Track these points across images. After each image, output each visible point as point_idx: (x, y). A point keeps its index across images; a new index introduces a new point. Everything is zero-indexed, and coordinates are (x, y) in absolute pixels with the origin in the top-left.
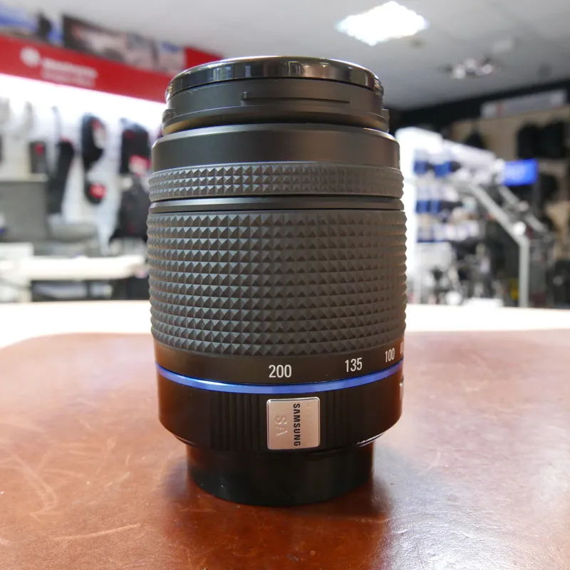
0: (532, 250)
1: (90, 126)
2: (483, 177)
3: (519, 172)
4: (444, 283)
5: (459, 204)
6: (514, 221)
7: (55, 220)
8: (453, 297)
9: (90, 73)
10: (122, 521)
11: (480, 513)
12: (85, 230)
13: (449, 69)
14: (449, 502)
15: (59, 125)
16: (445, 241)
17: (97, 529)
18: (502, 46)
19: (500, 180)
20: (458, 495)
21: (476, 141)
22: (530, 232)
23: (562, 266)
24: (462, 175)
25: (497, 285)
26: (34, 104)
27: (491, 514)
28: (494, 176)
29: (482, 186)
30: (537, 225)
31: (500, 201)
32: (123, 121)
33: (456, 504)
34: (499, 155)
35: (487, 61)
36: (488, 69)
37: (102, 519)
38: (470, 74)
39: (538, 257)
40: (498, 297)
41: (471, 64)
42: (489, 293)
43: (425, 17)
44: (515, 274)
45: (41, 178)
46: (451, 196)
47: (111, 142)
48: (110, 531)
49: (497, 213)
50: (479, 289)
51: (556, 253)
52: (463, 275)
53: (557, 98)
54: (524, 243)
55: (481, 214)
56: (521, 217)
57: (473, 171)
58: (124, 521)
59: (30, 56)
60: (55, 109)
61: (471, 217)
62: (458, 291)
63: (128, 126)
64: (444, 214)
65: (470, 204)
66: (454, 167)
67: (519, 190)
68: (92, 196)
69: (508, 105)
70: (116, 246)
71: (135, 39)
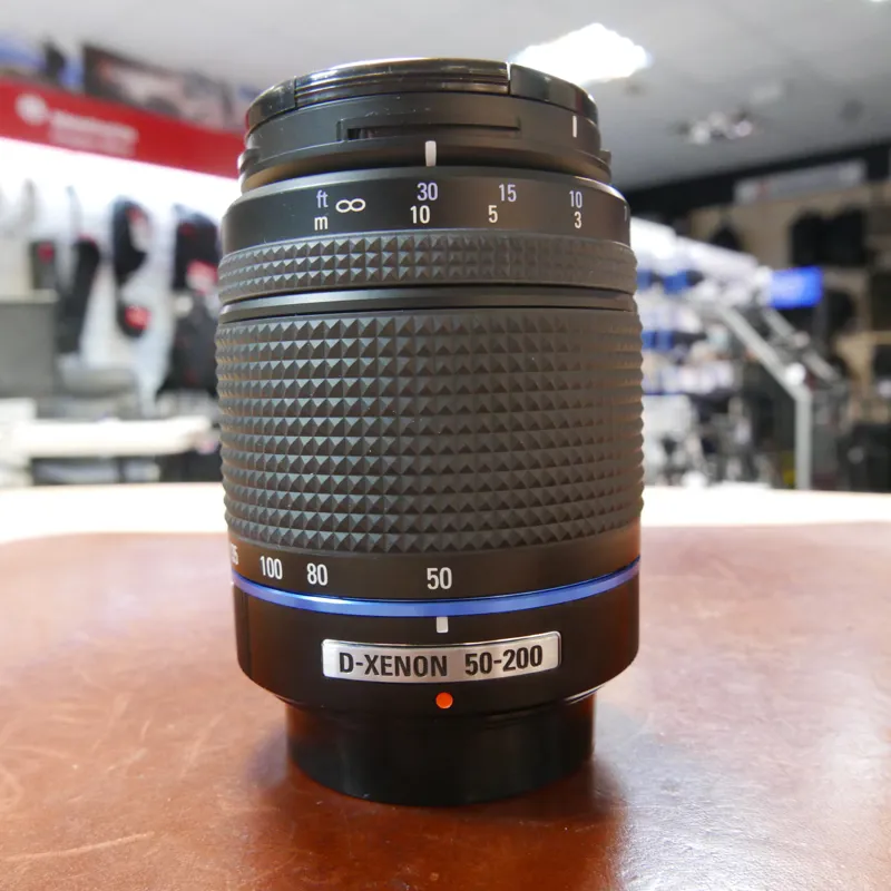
0: (815, 408)
1: (126, 217)
2: (739, 295)
3: (794, 286)
4: (679, 459)
5: (701, 337)
6: (787, 362)
7: (68, 364)
8: (695, 481)
9: (127, 134)
10: (123, 829)
11: (712, 808)
12: (117, 379)
13: (684, 129)
14: (665, 792)
15: (76, 214)
16: (681, 393)
17: (81, 842)
18: (765, 94)
19: (765, 299)
20: (678, 780)
21: (727, 239)
22: (811, 380)
23: (862, 432)
24: (706, 291)
25: (762, 463)
26: (37, 182)
27: (731, 809)
28: (756, 293)
29: (737, 308)
30: (823, 369)
31: (764, 332)
32: (178, 208)
33: (674, 794)
34: (763, 261)
35: (743, 116)
36: (744, 130)
37: (92, 825)
38: (717, 136)
39: (824, 417)
40: (764, 481)
41: (719, 121)
42: (750, 475)
43: (647, 49)
44: (789, 444)
45: (48, 296)
46: (689, 323)
47: (158, 241)
48: (101, 846)
49: (761, 350)
50: (734, 467)
51: (852, 413)
52: (710, 447)
53: (851, 173)
54: (802, 396)
55: (735, 352)
56: (797, 356)
57: (723, 285)
58: (127, 828)
59: (31, 108)
60: (70, 190)
61: (720, 357)
62: (701, 470)
63: (186, 217)
64: (678, 351)
65: (718, 337)
66: (693, 278)
67: (795, 315)
68: (129, 325)
69: (776, 184)
71: (197, 82)
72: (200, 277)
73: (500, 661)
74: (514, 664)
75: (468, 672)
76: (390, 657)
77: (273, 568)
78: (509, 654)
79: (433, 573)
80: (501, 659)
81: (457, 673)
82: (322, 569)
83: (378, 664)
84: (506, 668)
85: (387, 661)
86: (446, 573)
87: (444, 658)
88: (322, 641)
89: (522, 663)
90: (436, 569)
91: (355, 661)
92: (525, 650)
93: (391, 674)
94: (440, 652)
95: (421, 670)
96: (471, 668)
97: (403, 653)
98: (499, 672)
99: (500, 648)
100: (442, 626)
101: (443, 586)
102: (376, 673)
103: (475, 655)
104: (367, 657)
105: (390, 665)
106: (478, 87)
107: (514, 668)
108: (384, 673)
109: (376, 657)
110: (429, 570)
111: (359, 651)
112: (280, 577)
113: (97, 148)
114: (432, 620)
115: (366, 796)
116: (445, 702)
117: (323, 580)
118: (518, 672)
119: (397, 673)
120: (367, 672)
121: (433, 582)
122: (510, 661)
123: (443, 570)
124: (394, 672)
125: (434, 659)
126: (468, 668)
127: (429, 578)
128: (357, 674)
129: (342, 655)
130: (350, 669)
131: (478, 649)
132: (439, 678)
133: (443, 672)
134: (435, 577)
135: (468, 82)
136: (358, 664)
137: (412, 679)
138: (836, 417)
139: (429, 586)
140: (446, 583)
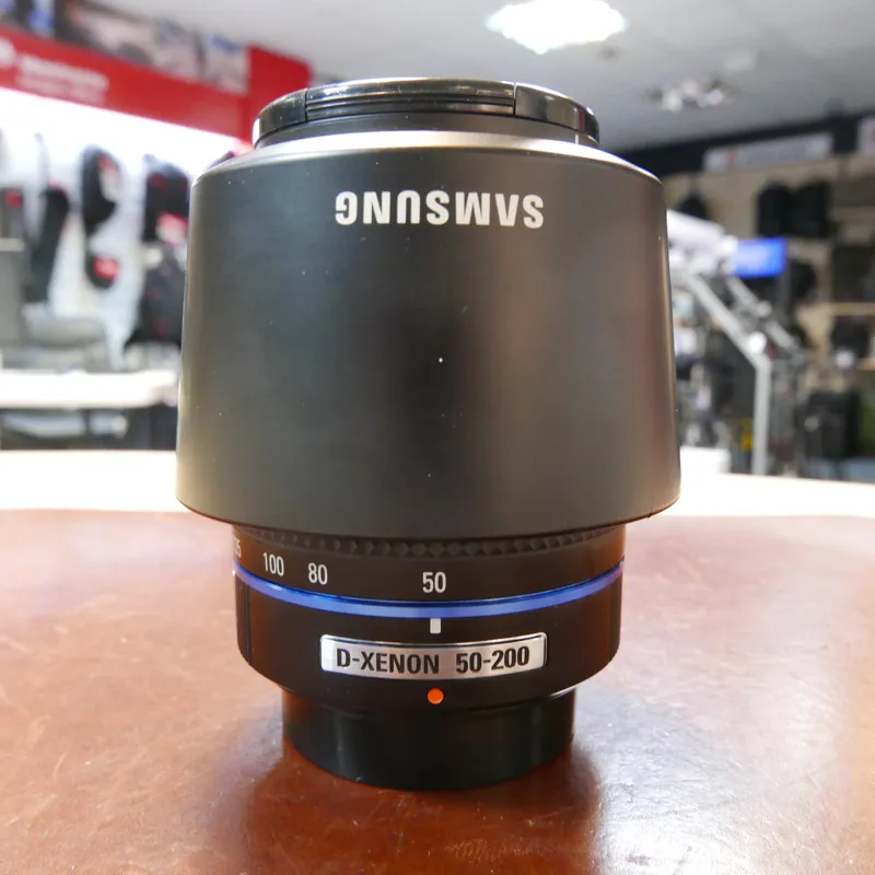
0: (774, 376)
1: (95, 167)
2: (705, 263)
3: (760, 256)
6: (748, 331)
7: (35, 313)
9: (96, 81)
12: (86, 330)
13: (657, 95)
15: (45, 164)
18: (738, 63)
19: (729, 268)
21: (694, 208)
22: (772, 349)
23: (819, 401)
25: (721, 428)
28: (721, 262)
29: (702, 276)
30: (783, 339)
31: (728, 301)
32: (148, 158)
34: (729, 230)
35: (716, 84)
36: (716, 98)
38: (689, 104)
39: (782, 387)
40: (722, 447)
41: (691, 89)
42: (709, 440)
44: (748, 411)
45: (15, 245)
47: (128, 191)
49: (723, 318)
50: (693, 433)
51: (810, 382)
53: (819, 145)
54: (763, 365)
55: (699, 319)
56: (759, 325)
57: (689, 252)
60: (39, 137)
61: (684, 323)
63: (157, 167)
65: (683, 302)
67: (759, 284)
68: (98, 276)
69: (744, 153)
70: (135, 356)
71: (169, 30)
72: (170, 229)
73: (489, 661)
74: (502, 663)
75: (459, 670)
76: (385, 655)
77: (275, 564)
78: (498, 654)
79: (428, 577)
80: (490, 659)
81: (448, 671)
82: (322, 570)
83: (373, 661)
84: (494, 667)
85: (382, 659)
86: (440, 578)
87: (437, 657)
88: (320, 637)
89: (510, 663)
90: (431, 574)
91: (352, 657)
92: (514, 651)
93: (385, 670)
94: (432, 652)
95: (414, 668)
96: (462, 666)
97: (398, 652)
98: (488, 671)
99: (490, 649)
100: (436, 627)
101: (438, 589)
102: (371, 668)
103: (466, 655)
104: (364, 654)
105: (385, 662)
106: (485, 108)
107: (502, 667)
108: (379, 669)
109: (371, 655)
110: (425, 574)
111: (356, 649)
112: (282, 574)
113: (66, 94)
114: (427, 622)
115: (358, 779)
116: (436, 698)
117: (323, 580)
118: (506, 671)
119: (392, 670)
120: (363, 667)
121: (428, 585)
122: (499, 661)
123: (438, 574)
124: (388, 668)
125: (427, 658)
126: (458, 667)
127: (425, 581)
128: (354, 669)
129: (339, 651)
130: (347, 664)
131: (468, 649)
132: (431, 676)
133: (436, 670)
134: (431, 581)
135: (476, 103)
136: (354, 660)
137: (406, 675)
138: (794, 386)
139: (425, 589)
140: (440, 587)
